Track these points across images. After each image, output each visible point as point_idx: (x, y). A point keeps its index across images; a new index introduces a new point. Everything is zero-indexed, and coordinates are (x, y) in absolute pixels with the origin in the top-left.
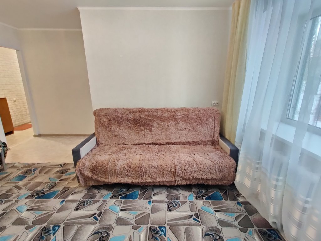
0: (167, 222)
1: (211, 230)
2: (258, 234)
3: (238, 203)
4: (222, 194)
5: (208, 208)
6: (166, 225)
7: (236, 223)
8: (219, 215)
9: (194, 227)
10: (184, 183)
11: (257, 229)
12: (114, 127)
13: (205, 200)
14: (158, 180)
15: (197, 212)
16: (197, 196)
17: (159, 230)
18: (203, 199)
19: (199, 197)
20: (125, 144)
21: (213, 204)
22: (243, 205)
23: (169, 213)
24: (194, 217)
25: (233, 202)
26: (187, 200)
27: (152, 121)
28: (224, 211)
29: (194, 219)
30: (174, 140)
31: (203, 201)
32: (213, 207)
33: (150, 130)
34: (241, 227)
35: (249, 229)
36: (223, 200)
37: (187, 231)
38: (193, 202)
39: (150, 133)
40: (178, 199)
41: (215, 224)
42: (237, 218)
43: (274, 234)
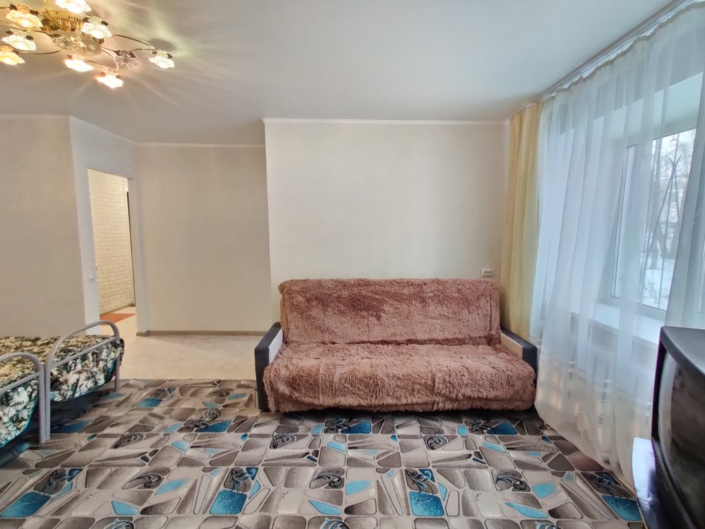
0: (431, 464)
1: (506, 473)
2: (581, 478)
3: (544, 438)
4: (514, 426)
5: (495, 445)
6: (430, 468)
7: (545, 465)
8: (513, 454)
9: (477, 471)
10: (449, 406)
11: (579, 472)
12: (315, 312)
13: (487, 434)
14: (404, 401)
15: (478, 450)
16: (472, 429)
17: (421, 473)
18: (483, 433)
19: (476, 430)
20: (334, 343)
21: (502, 439)
22: (553, 442)
23: (431, 452)
24: (473, 456)
25: (534, 436)
26: (457, 434)
27: (382, 302)
28: (523, 449)
29: (474, 459)
30: (421, 337)
31: (484, 435)
32: (502, 443)
33: (379, 318)
34: (552, 470)
35: (567, 472)
36: (519, 434)
37: (466, 474)
38: (467, 437)
39: (377, 322)
40: (440, 433)
41: (511, 467)
42: (545, 459)
43: (608, 479)
